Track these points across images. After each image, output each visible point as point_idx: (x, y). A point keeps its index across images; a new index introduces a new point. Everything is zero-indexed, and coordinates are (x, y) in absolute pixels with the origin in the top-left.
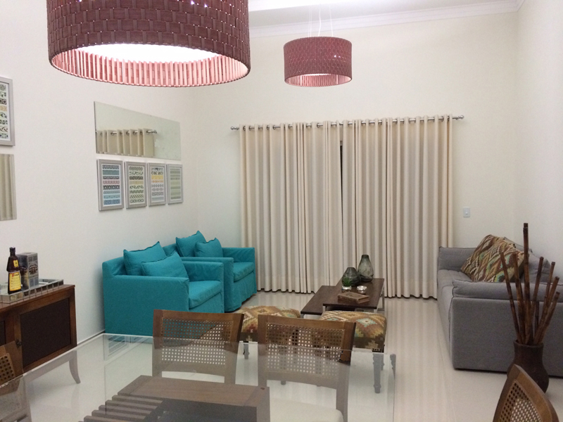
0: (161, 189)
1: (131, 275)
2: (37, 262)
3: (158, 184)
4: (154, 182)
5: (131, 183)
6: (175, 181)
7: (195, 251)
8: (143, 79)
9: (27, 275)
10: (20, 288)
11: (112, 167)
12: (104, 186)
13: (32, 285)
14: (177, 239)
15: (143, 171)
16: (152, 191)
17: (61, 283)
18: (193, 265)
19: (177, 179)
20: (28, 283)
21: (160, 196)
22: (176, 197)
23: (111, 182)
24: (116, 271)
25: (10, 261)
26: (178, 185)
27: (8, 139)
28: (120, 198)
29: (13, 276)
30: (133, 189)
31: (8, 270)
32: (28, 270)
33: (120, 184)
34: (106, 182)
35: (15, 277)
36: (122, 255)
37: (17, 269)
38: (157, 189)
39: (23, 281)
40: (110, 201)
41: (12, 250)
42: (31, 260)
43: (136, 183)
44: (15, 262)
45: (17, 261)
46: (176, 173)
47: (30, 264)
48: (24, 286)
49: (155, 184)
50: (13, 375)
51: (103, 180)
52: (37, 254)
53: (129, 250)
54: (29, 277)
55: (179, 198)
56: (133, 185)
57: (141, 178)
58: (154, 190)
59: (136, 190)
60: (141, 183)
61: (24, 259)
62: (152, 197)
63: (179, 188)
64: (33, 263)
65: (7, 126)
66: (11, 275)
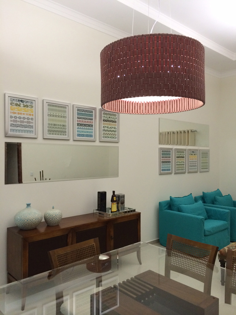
0: (195, 164)
1: (173, 210)
2: (124, 199)
3: (193, 160)
4: (191, 159)
5: (177, 160)
6: (205, 159)
7: (214, 201)
8: (154, 110)
9: (120, 204)
10: (116, 211)
11: (167, 151)
12: (162, 162)
13: (121, 210)
14: (203, 193)
15: (185, 153)
16: (190, 165)
17: (134, 211)
18: (211, 210)
19: (205, 157)
20: (120, 209)
21: (195, 167)
22: (205, 168)
23: (166, 159)
24: (165, 208)
25: (113, 197)
26: (206, 161)
27: (117, 139)
28: (171, 168)
29: (113, 204)
30: (178, 163)
31: (111, 201)
32: (120, 202)
33: (171, 161)
34: (163, 159)
35: (114, 205)
36: (169, 199)
37: (115, 201)
38: (193, 164)
39: (118, 207)
40: (165, 169)
41: (114, 192)
42: (121, 198)
43: (180, 160)
44: (114, 198)
45: (115, 197)
46: (205, 154)
47: (121, 199)
48: (118, 210)
49: (192, 160)
50: (95, 254)
51: (161, 158)
52: (124, 195)
53: (173, 196)
54: (120, 206)
55: (207, 168)
56: (178, 161)
57: (183, 157)
58: (191, 164)
59: (180, 164)
60: (183, 160)
61: (119, 197)
62: (190, 168)
63: (207, 163)
64: (122, 199)
65: (116, 133)
66: (112, 204)
